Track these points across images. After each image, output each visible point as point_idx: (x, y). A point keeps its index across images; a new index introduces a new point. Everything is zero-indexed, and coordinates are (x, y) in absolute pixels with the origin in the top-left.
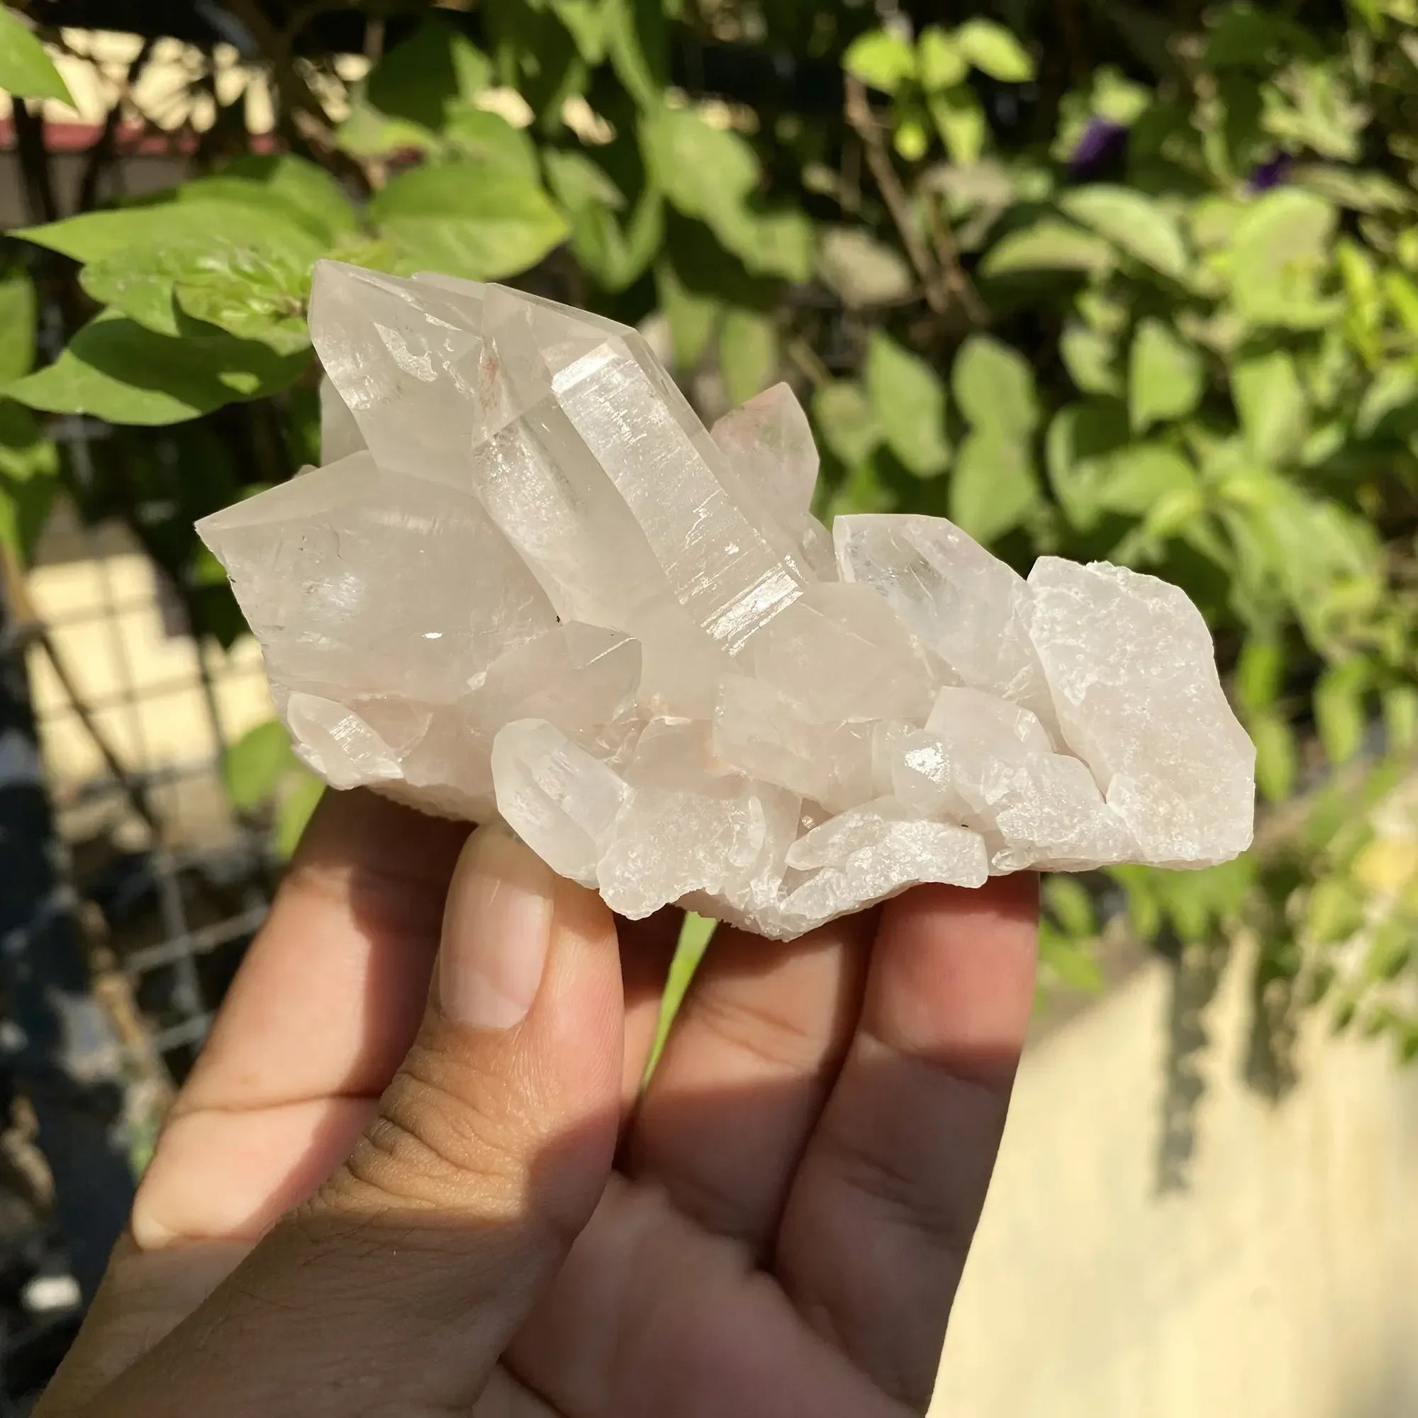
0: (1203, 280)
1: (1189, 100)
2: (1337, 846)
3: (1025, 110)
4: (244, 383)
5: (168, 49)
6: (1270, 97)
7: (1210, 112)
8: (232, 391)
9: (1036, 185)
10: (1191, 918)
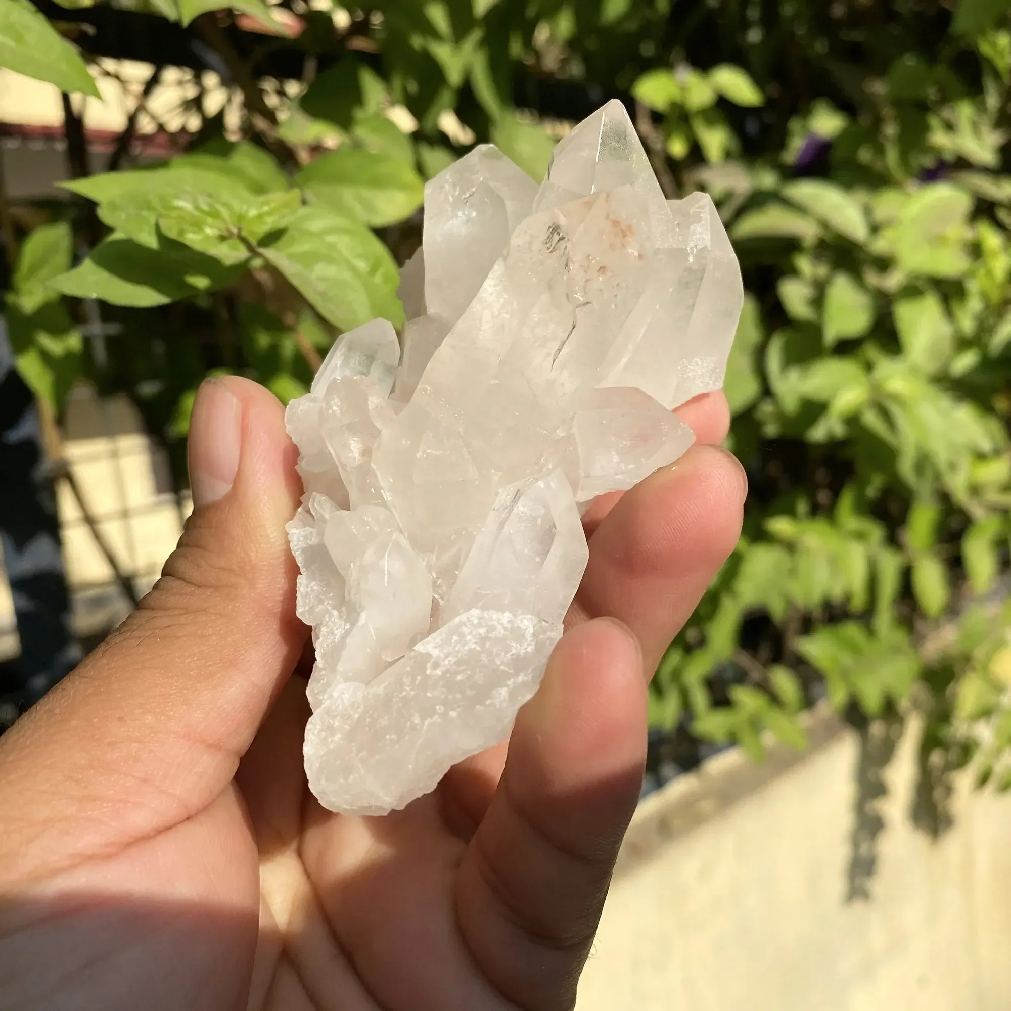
0: (880, 245)
1: (878, 122)
2: (979, 653)
3: (765, 129)
4: (201, 282)
5: (171, 74)
6: (934, 122)
7: (890, 130)
8: (192, 288)
9: (768, 180)
10: (872, 701)
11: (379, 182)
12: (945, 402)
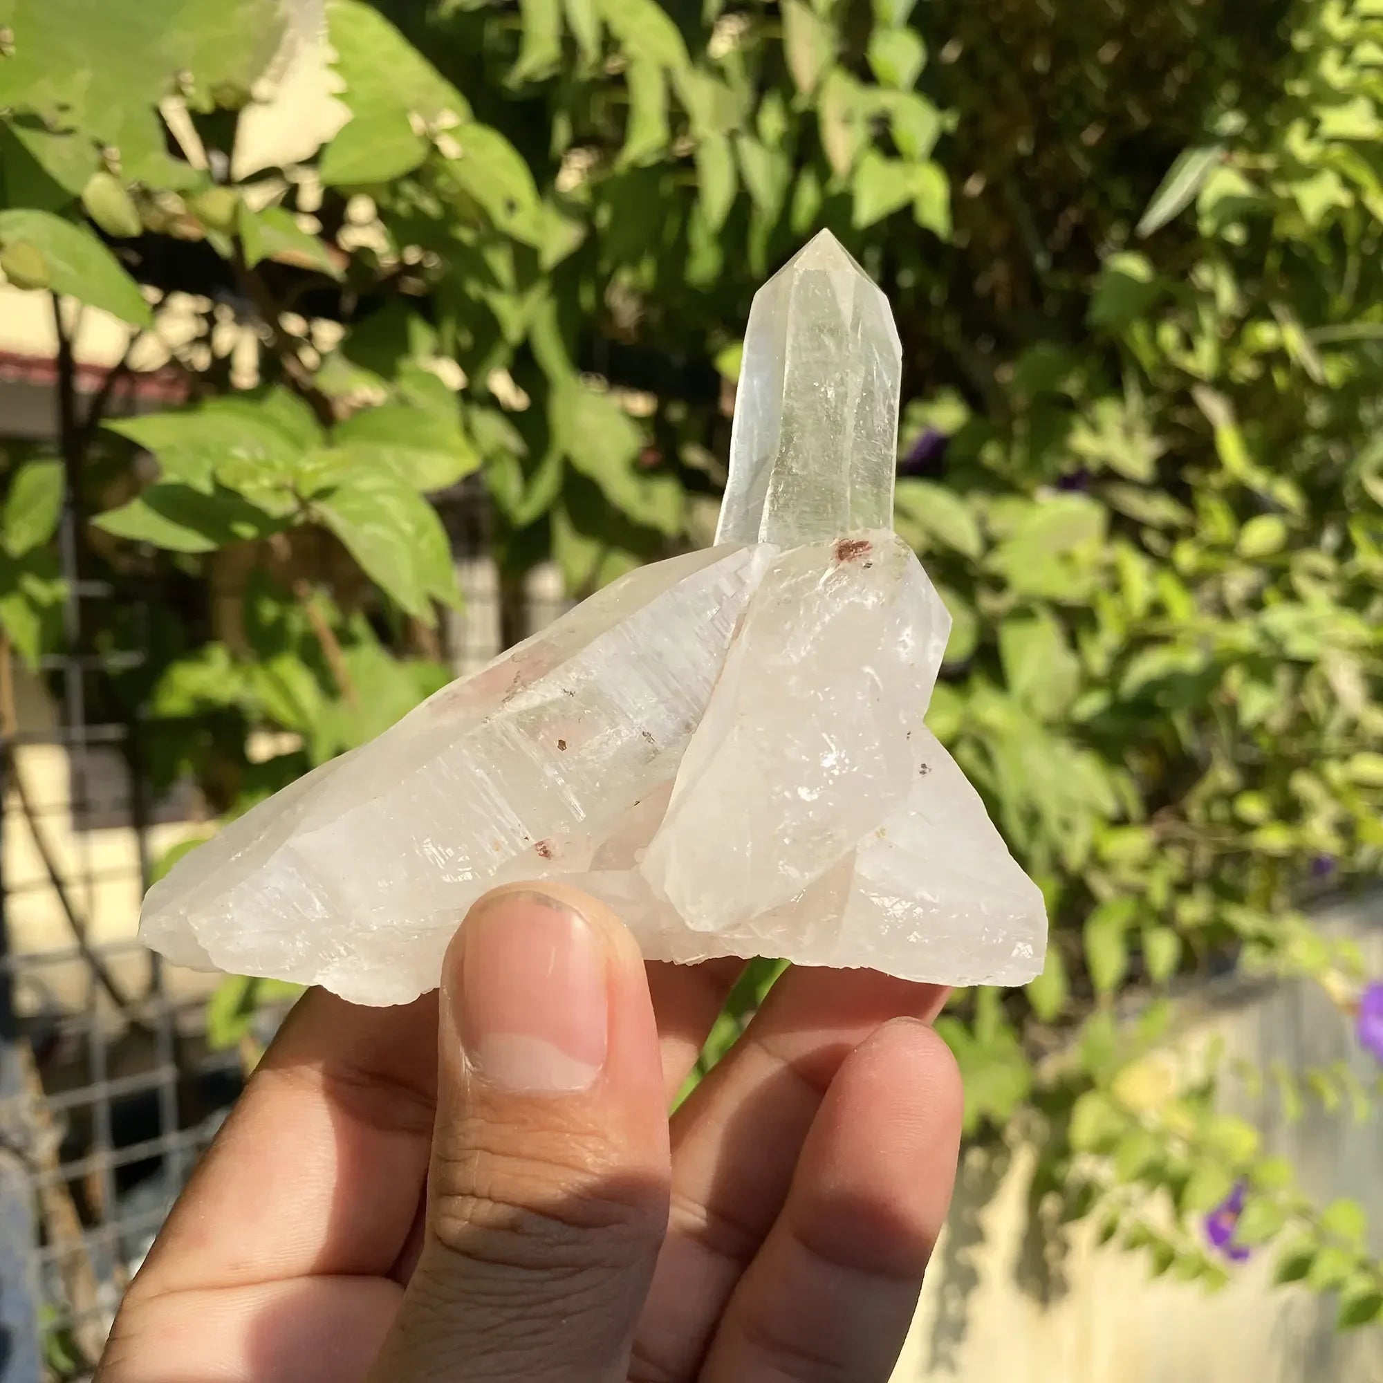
4: (247, 531)
8: (238, 536)
11: (424, 444)
12: (1063, 748)
